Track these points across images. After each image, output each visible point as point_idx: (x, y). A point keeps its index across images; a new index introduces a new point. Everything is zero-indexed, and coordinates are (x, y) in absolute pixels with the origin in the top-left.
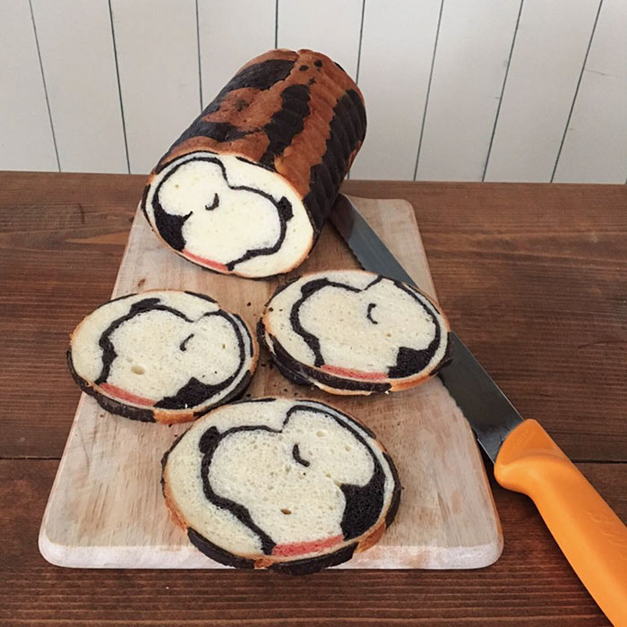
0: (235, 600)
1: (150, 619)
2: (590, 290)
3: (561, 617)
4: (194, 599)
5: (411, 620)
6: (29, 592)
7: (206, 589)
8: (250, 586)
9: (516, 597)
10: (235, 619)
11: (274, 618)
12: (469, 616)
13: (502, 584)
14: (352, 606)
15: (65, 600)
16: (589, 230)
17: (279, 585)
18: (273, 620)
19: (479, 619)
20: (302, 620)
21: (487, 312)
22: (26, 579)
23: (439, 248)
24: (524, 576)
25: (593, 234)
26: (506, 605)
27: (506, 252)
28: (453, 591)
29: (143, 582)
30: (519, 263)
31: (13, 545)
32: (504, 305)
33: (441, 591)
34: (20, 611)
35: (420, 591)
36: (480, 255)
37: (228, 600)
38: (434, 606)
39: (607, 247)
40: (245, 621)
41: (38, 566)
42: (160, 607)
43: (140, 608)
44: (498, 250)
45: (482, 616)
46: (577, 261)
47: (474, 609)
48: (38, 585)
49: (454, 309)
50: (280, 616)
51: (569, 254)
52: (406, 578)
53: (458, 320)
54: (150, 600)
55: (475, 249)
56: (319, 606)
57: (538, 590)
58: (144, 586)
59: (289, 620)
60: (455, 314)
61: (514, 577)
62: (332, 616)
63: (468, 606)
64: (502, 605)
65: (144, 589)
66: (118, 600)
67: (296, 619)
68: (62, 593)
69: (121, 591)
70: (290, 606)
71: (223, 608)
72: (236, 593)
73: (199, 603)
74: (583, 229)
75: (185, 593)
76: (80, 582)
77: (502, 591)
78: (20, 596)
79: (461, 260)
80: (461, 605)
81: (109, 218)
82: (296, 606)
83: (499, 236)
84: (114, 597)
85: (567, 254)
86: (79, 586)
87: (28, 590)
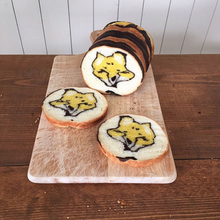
5: (192, 214)
6: (66, 211)
10: (136, 216)
11: (148, 216)
14: (172, 211)
15: (78, 213)
18: (148, 217)
19: (214, 213)
20: (157, 216)
21: (202, 104)
22: (64, 206)
23: (182, 81)
27: (205, 81)
28: (204, 204)
31: (57, 195)
32: (207, 101)
33: (201, 204)
34: (64, 217)
35: (194, 205)
36: (196, 83)
37: (132, 210)
38: (199, 209)
40: (139, 217)
41: (67, 201)
44: (202, 81)
45: (215, 212)
47: (212, 210)
48: (68, 208)
49: (191, 104)
52: (189, 200)
53: (192, 108)
55: (195, 81)
56: (162, 211)
59: (153, 216)
60: (191, 106)
62: (167, 214)
63: (210, 209)
65: (103, 208)
66: (95, 212)
67: (155, 216)
68: (77, 210)
69: (96, 209)
70: (153, 212)
71: (131, 213)
72: (134, 208)
76: (82, 207)
78: (63, 212)
79: (191, 85)
80: (208, 209)
82: (154, 211)
83: (202, 75)
84: (94, 211)
86: (81, 208)
87: (65, 210)
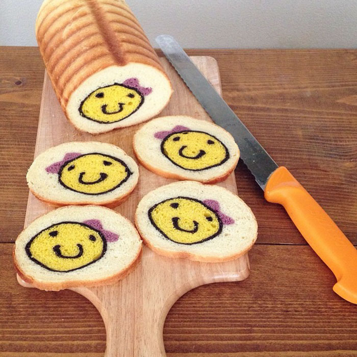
0: (68, 318)
1: (24, 328)
2: (294, 132)
3: (231, 328)
4: (47, 318)
7: (53, 313)
8: (76, 311)
9: (210, 318)
12: (184, 327)
13: (204, 311)
16: (307, 87)
17: (90, 311)
24: (217, 307)
25: (309, 90)
26: (205, 321)
29: (21, 310)
30: (256, 113)
39: (315, 100)
42: (29, 322)
43: (19, 323)
46: (293, 111)
50: (89, 326)
51: (289, 106)
54: (25, 318)
57: (222, 314)
58: (21, 312)
61: (211, 307)
64: (202, 322)
73: (50, 320)
74: (303, 86)
75: (43, 315)
77: (204, 315)
81: (3, 82)
85: (288, 106)
